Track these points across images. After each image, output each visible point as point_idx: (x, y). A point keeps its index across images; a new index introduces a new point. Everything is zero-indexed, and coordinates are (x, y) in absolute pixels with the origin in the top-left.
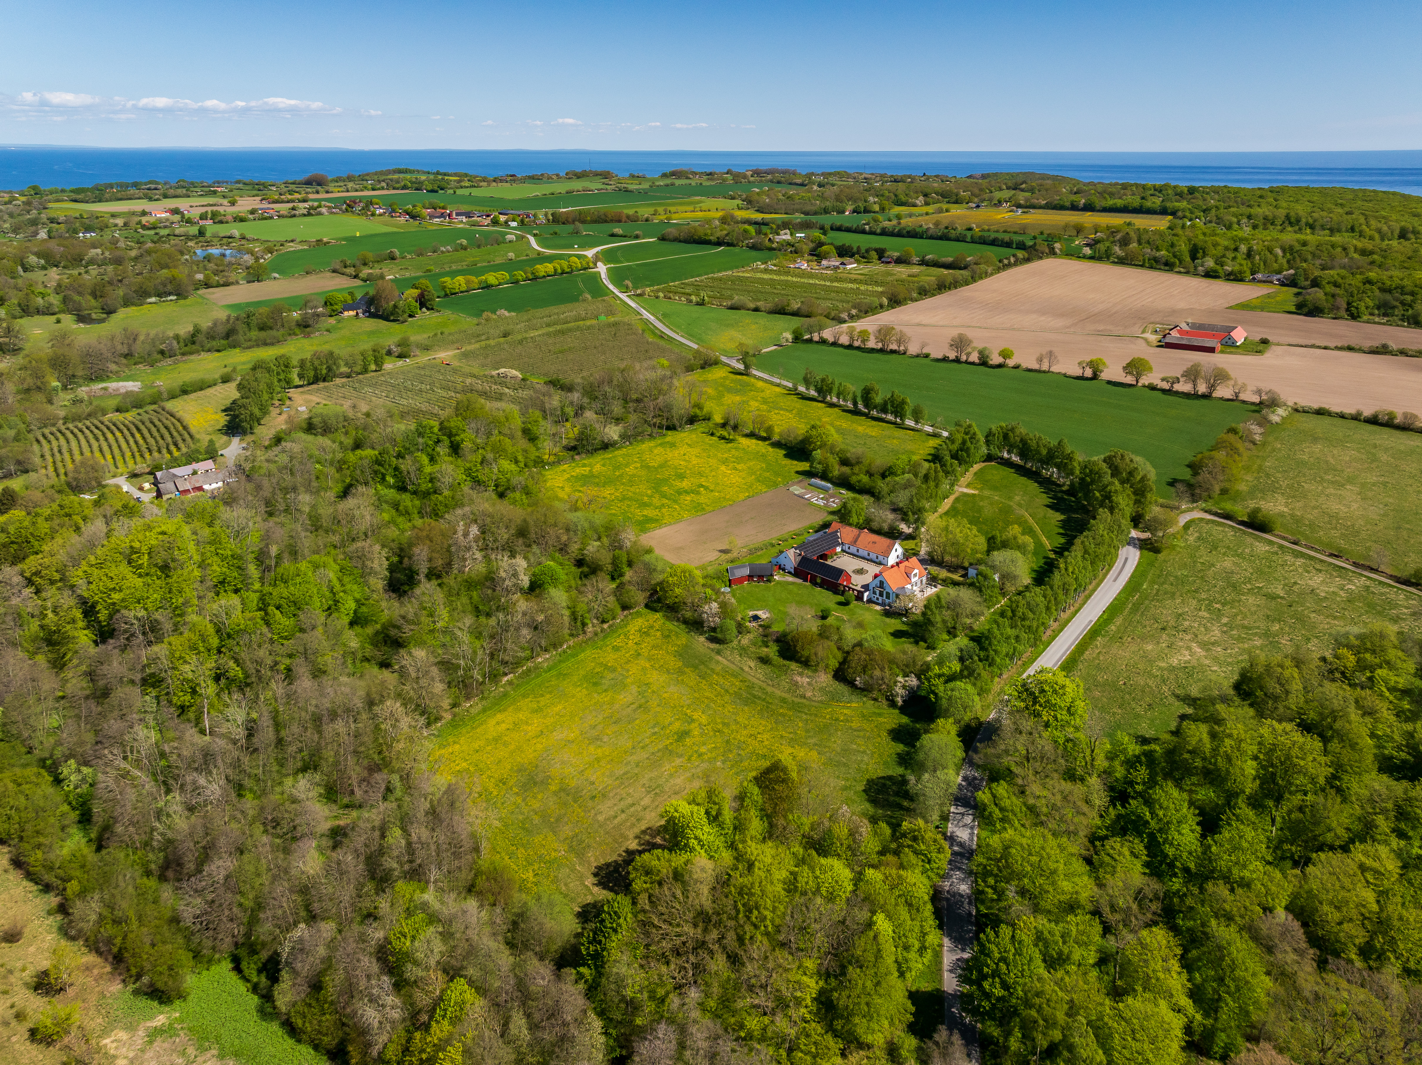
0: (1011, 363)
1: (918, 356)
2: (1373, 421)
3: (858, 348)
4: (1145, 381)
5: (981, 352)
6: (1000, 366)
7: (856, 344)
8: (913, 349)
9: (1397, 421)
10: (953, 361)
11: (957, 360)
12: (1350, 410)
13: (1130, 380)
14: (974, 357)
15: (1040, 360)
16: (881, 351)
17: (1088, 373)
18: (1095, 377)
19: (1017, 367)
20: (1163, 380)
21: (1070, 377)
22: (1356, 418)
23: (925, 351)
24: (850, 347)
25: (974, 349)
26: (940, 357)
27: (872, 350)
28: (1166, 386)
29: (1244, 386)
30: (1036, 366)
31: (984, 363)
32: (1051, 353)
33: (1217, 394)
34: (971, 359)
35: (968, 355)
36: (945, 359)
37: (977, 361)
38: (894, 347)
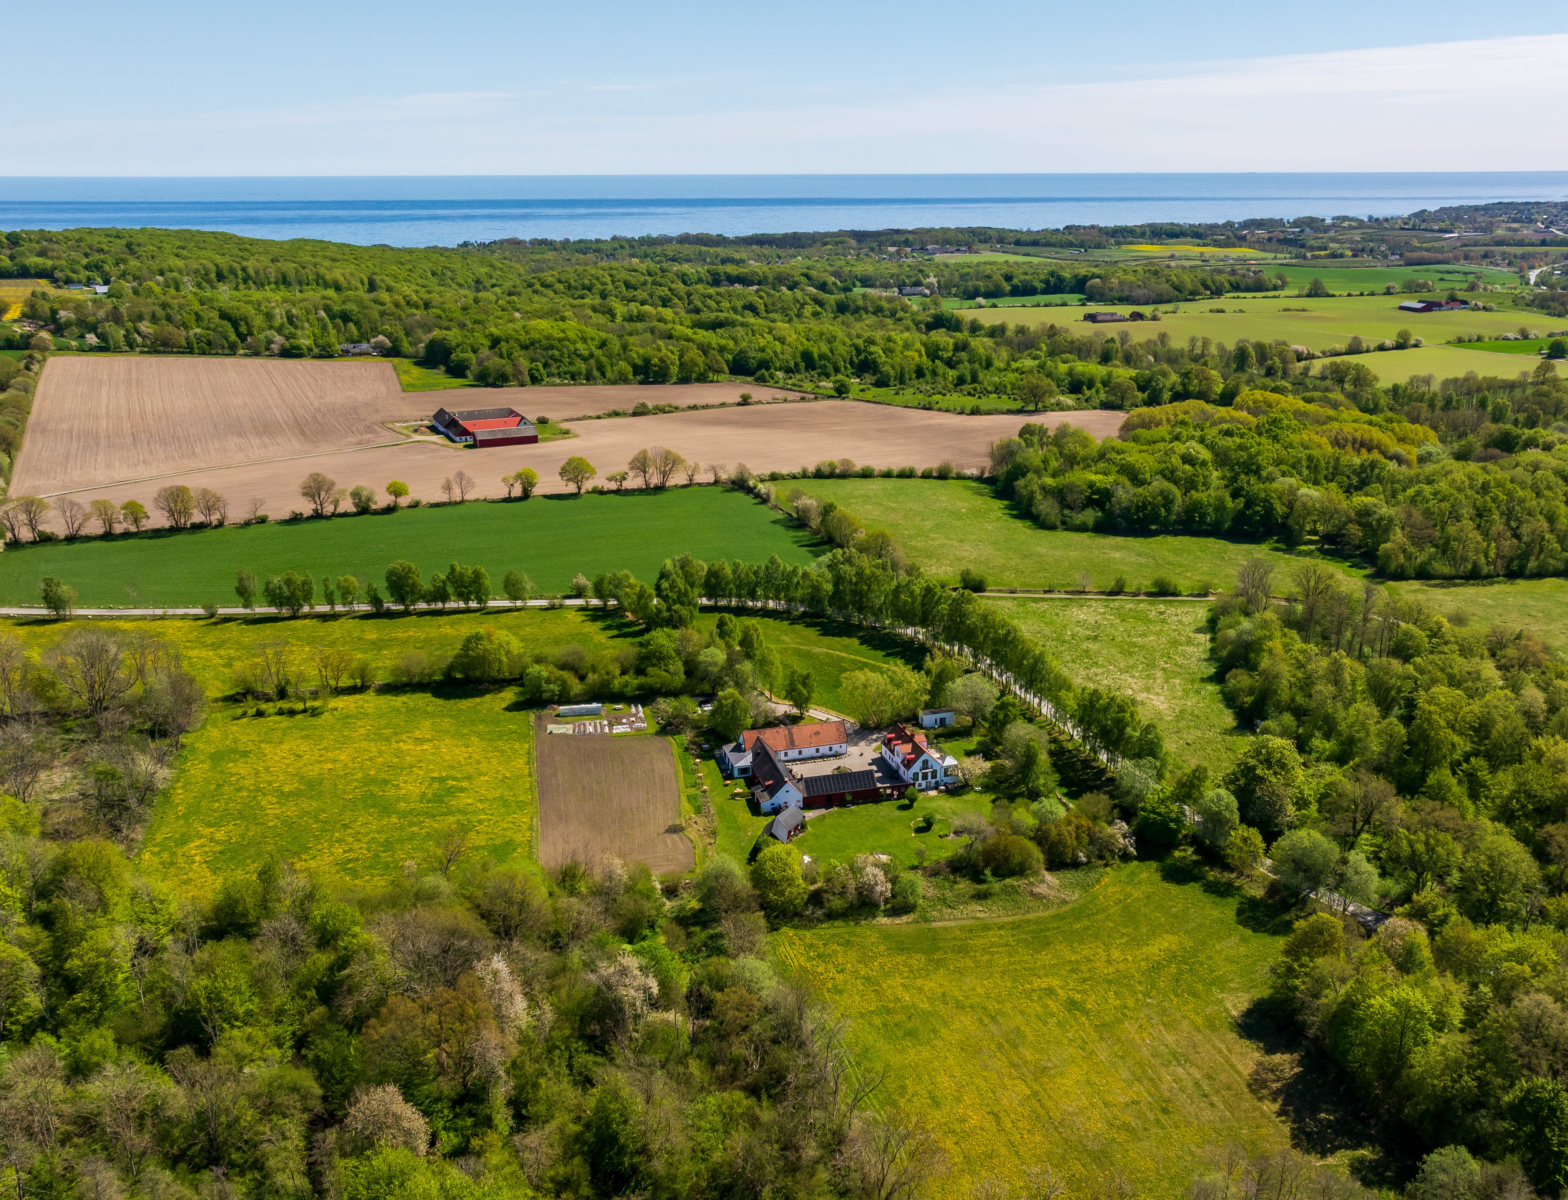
0: (404, 501)
1: (247, 524)
2: (819, 475)
3: (126, 535)
4: (588, 485)
5: (355, 495)
6: (390, 510)
7: (118, 529)
8: (236, 514)
9: (838, 471)
10: (310, 518)
11: (318, 516)
12: (796, 470)
13: (572, 488)
14: (347, 505)
15: (448, 488)
16: (174, 531)
17: (517, 491)
18: (526, 495)
19: (415, 505)
20: (610, 479)
21: (493, 501)
22: (804, 475)
23: (260, 513)
24: (108, 536)
25: (342, 492)
26: (286, 515)
27: (157, 533)
28: (613, 486)
29: (696, 469)
30: (444, 498)
31: (363, 510)
32: (460, 475)
33: (671, 482)
34: (341, 509)
35: (336, 504)
36: (296, 519)
37: (352, 509)
38: (197, 517)
